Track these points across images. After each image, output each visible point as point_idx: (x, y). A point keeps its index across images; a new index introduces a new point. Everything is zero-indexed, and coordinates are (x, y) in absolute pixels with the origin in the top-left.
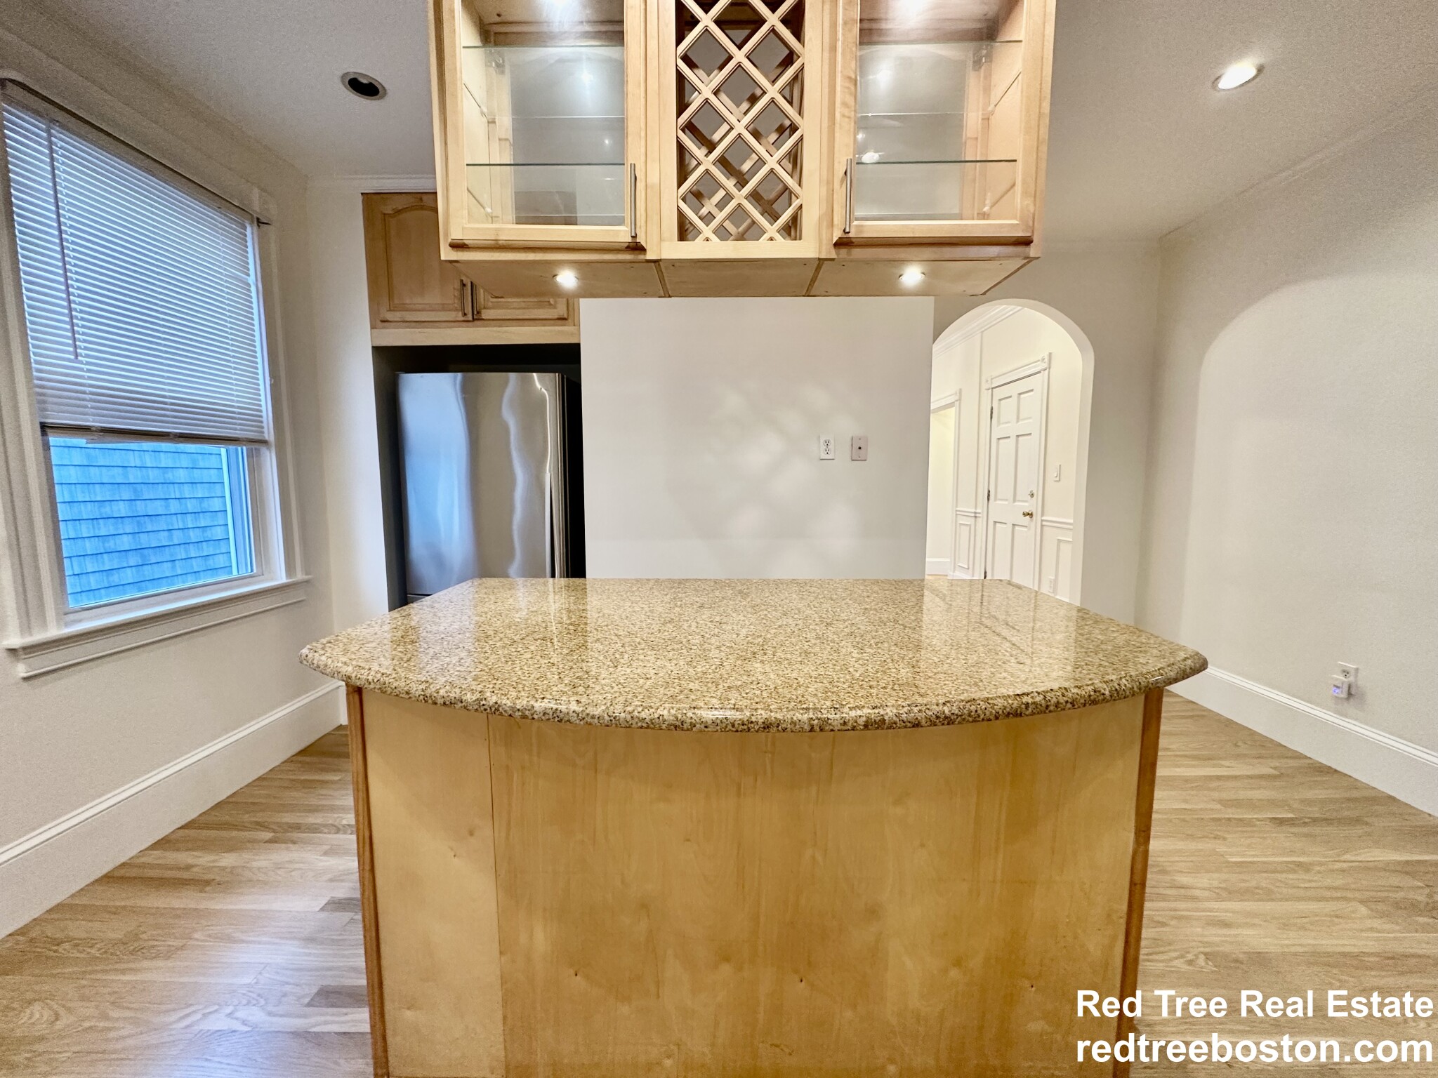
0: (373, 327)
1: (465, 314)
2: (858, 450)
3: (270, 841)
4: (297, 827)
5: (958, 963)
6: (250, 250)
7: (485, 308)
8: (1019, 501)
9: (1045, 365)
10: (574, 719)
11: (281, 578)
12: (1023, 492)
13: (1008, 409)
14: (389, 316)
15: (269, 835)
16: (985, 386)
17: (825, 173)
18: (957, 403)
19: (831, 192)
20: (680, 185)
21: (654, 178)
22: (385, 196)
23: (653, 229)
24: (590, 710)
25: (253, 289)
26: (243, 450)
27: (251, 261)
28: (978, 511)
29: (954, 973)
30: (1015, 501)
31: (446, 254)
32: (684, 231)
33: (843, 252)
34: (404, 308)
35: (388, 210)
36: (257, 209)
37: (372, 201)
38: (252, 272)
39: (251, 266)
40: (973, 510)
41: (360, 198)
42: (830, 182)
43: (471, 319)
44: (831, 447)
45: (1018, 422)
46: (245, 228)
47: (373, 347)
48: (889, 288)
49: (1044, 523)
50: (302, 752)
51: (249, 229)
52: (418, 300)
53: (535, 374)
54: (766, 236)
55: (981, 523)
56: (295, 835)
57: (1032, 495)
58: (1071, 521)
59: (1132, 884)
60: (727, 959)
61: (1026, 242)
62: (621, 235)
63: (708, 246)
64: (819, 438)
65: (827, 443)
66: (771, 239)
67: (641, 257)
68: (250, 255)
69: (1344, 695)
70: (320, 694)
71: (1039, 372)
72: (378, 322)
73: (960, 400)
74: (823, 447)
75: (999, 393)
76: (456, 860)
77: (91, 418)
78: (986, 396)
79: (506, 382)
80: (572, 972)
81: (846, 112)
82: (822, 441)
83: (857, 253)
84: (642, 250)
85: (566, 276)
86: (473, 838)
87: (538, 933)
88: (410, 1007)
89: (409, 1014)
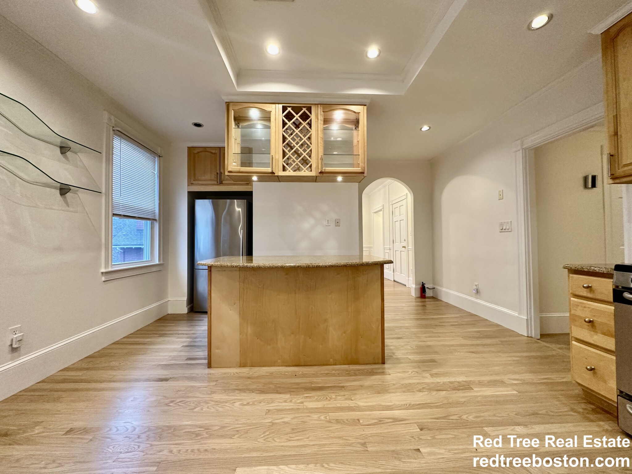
0: (188, 186)
1: (218, 182)
2: (337, 223)
3: (159, 336)
4: (166, 334)
5: (345, 333)
6: (156, 164)
7: (224, 180)
8: (402, 243)
9: (405, 197)
10: (262, 267)
11: (157, 262)
12: (402, 240)
13: (397, 212)
14: (194, 182)
15: (158, 336)
16: (390, 203)
17: (317, 157)
18: (383, 209)
19: (318, 161)
20: (283, 159)
21: (277, 157)
22: (194, 148)
23: (277, 168)
24: (266, 265)
25: (156, 175)
26: (149, 222)
27: (156, 167)
28: (391, 247)
29: (344, 335)
30: (401, 243)
31: (226, 173)
32: (284, 169)
33: (321, 174)
34: (198, 180)
35: (196, 152)
36: (159, 153)
37: (190, 149)
38: (156, 171)
39: (156, 169)
40: (389, 247)
41: (187, 148)
42: (318, 159)
43: (219, 183)
44: (329, 222)
45: (400, 215)
46: (155, 158)
47: (188, 192)
48: (335, 181)
49: (409, 250)
50: (158, 320)
51: (156, 158)
52: (203, 178)
53: (235, 200)
54: (303, 170)
55: (392, 251)
56: (166, 335)
57: (405, 240)
58: (411, 248)
59: (382, 311)
60: (293, 333)
61: (363, 173)
62: (269, 170)
63: (290, 172)
64: (325, 219)
65: (328, 221)
66: (305, 171)
67: (274, 175)
68: (156, 166)
69: (476, 292)
70: (162, 302)
71: (404, 199)
72: (190, 184)
73: (383, 208)
74: (327, 222)
75: (394, 206)
76: (231, 311)
77: (121, 212)
78: (391, 206)
79: (226, 203)
80: (257, 338)
81: (321, 145)
82: (326, 220)
83: (324, 175)
84: (274, 173)
85: (255, 178)
86: (235, 306)
87: (249, 329)
88: (217, 349)
89: (217, 351)
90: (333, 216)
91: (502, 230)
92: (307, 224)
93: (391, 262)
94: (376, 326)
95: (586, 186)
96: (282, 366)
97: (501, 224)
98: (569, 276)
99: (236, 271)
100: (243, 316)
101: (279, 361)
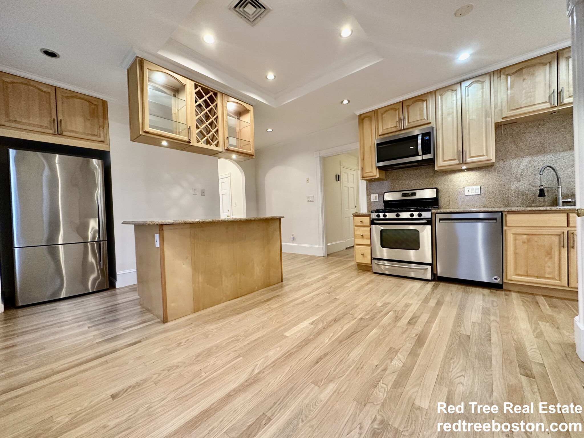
1: (54, 132)
2: (203, 193)
7: (65, 131)
8: (225, 213)
9: (229, 175)
14: (7, 124)
19: (224, 140)
20: (196, 131)
21: (192, 129)
23: (192, 139)
32: (197, 141)
34: (15, 122)
35: (8, 80)
42: (224, 138)
43: (57, 134)
45: (222, 190)
48: (230, 158)
54: (212, 145)
57: (229, 211)
59: (280, 249)
61: (253, 155)
62: (186, 139)
63: (202, 144)
65: (195, 190)
69: (293, 239)
76: (184, 265)
81: (226, 127)
82: (193, 190)
84: (190, 142)
85: (164, 143)
86: (187, 260)
87: (200, 278)
88: (173, 303)
89: (173, 305)
90: (199, 186)
91: (309, 201)
92: (176, 192)
93: (283, 217)
94: (278, 258)
95: (336, 180)
96: (226, 301)
97: (308, 197)
98: (354, 218)
99: (187, 228)
100: (195, 268)
101: (224, 298)
